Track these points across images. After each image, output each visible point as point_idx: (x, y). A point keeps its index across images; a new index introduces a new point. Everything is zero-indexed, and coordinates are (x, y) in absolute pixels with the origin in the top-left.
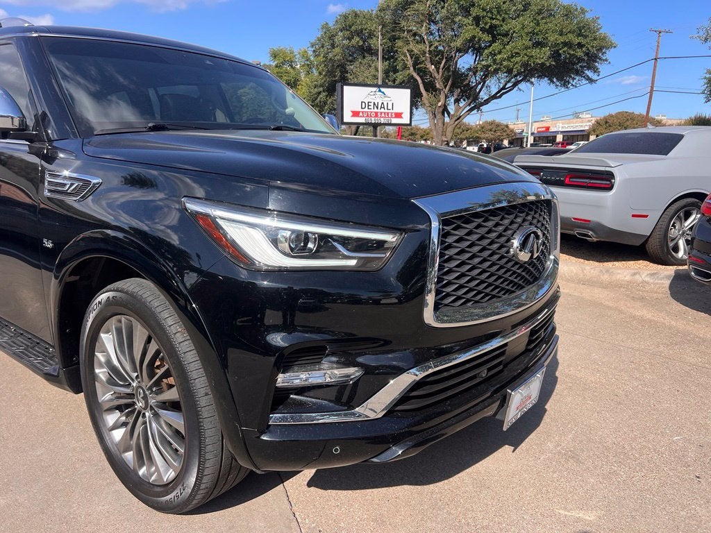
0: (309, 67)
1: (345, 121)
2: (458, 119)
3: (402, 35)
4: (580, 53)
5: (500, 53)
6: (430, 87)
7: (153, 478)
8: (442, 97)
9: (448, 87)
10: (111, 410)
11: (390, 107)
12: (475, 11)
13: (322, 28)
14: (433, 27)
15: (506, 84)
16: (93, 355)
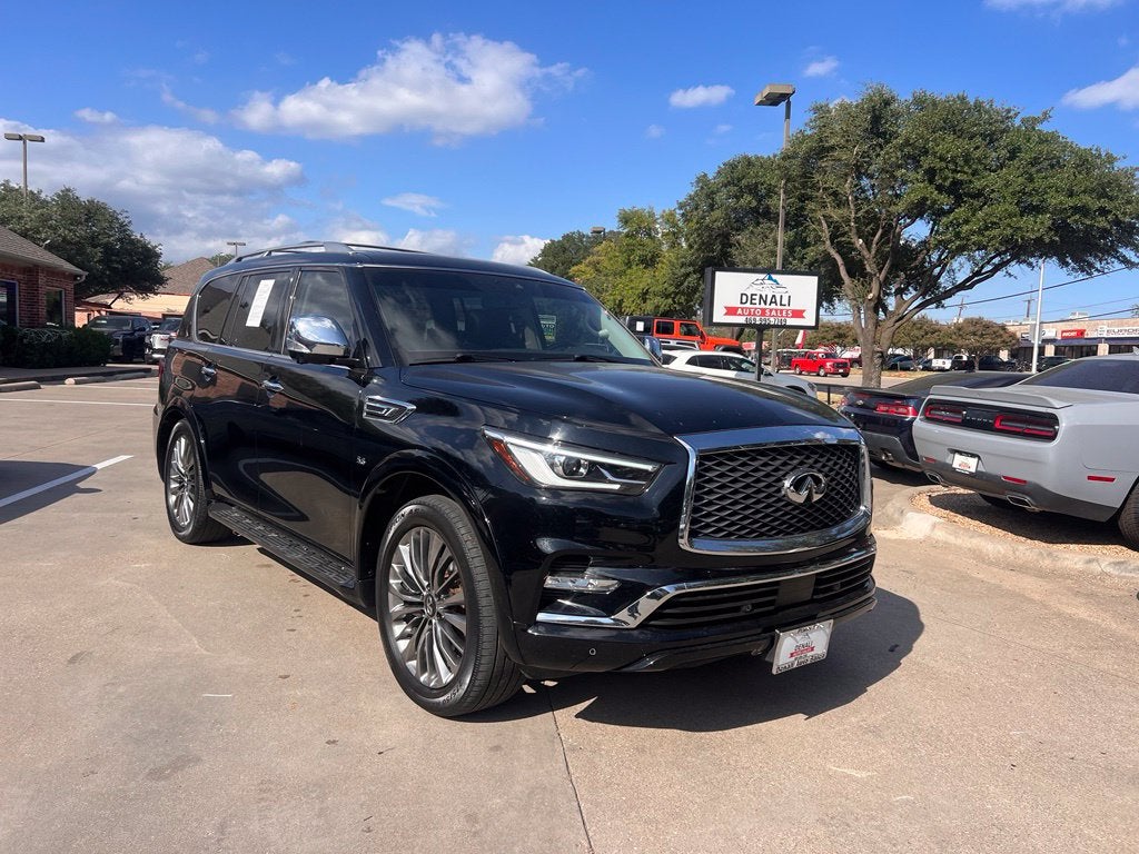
0: (674, 236)
1: (715, 320)
2: (901, 319)
3: (815, 194)
4: (1102, 223)
5: (967, 222)
6: (856, 269)
7: (432, 684)
8: (875, 286)
9: (884, 272)
10: (399, 620)
11: (785, 301)
12: (926, 162)
13: (698, 182)
14: (865, 182)
15: (982, 267)
16: (390, 565)
